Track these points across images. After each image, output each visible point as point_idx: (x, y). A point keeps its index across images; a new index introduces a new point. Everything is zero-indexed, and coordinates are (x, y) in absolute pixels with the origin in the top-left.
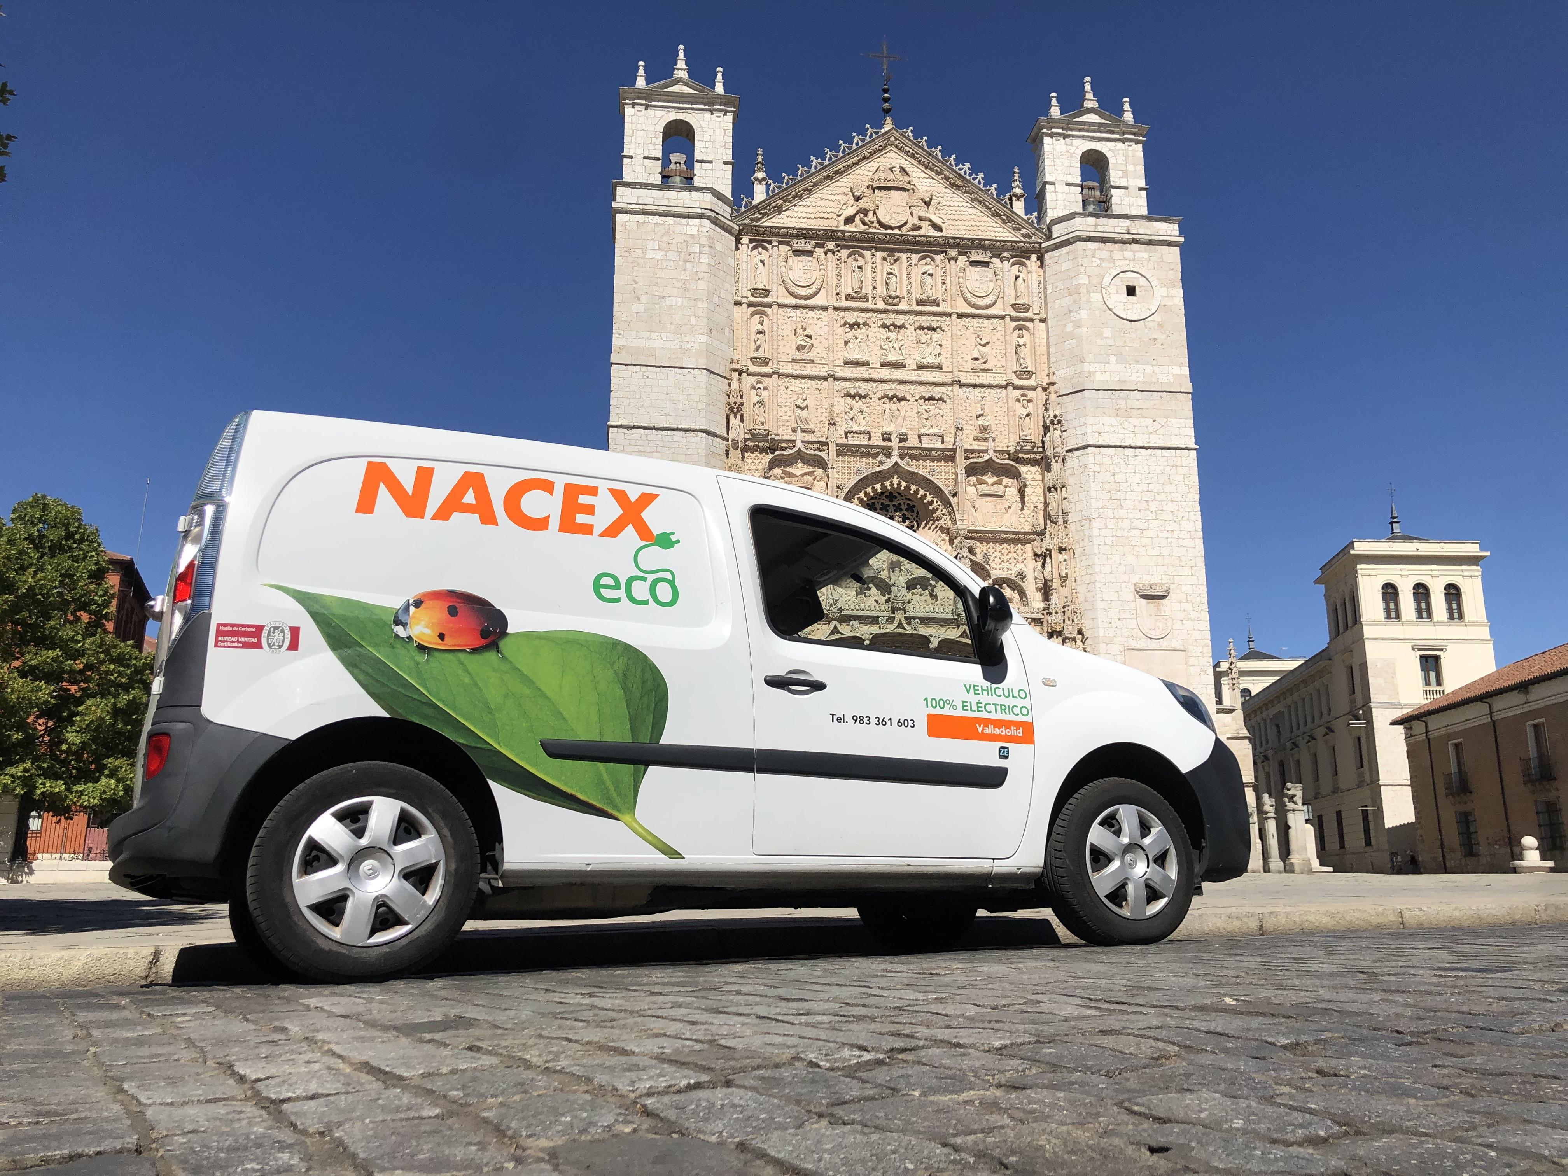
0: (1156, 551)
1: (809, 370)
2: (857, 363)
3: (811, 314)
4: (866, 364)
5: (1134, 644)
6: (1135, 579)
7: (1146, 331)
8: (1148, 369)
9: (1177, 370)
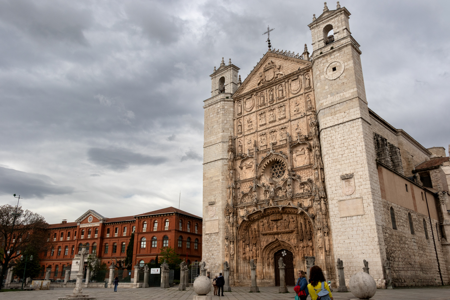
0: (348, 161)
1: (251, 132)
3: (251, 115)
5: (341, 199)
6: (341, 174)
7: (340, 81)
9: (352, 91)
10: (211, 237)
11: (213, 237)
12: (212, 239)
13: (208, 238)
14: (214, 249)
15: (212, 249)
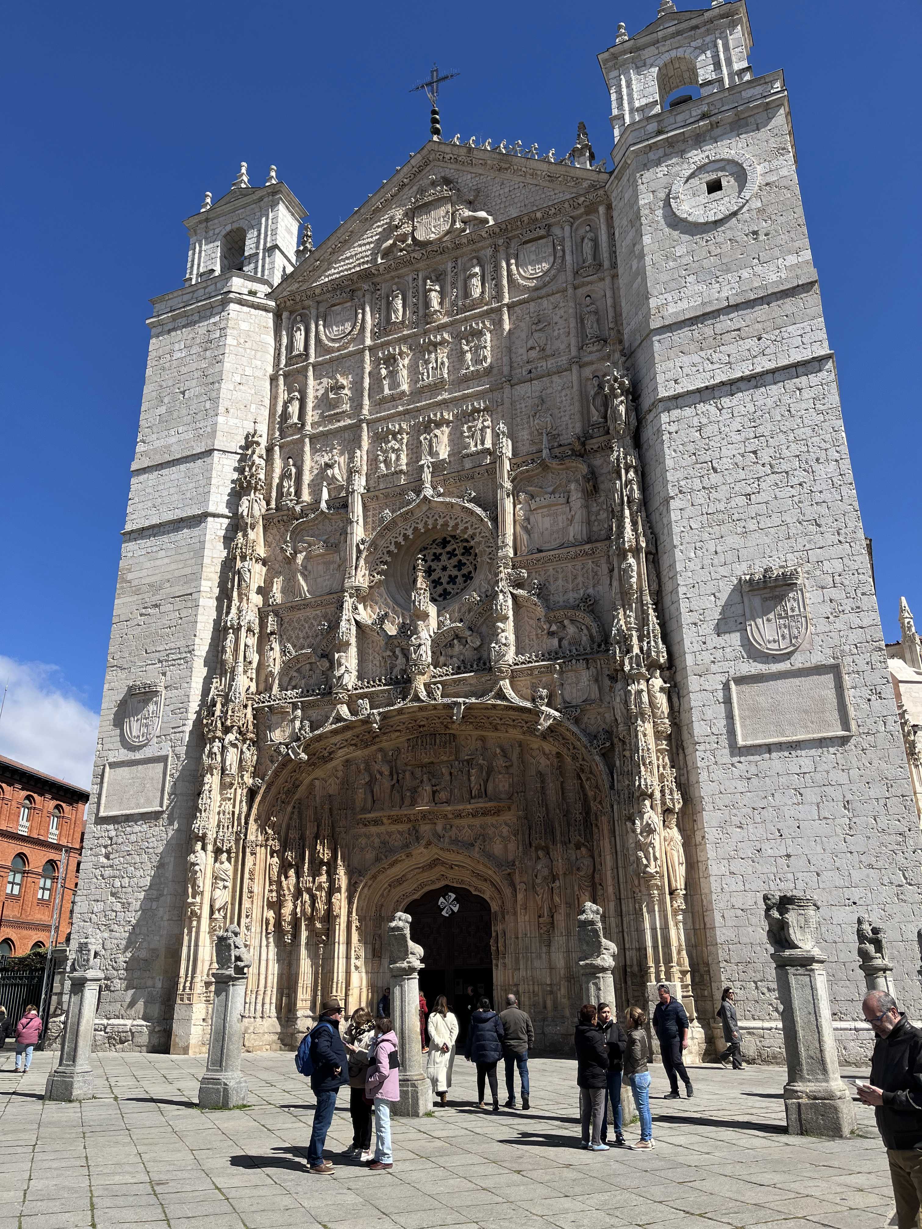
0: (776, 520)
2: (394, 397)
3: (348, 362)
6: (741, 570)
8: (745, 274)
9: (792, 259)
10: (129, 830)
11: (136, 829)
12: (133, 838)
13: (113, 833)
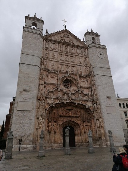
0: (109, 91)
1: (54, 60)
2: (62, 60)
3: (55, 52)
4: (63, 60)
5: (107, 106)
6: (106, 95)
8: (104, 65)
10: (24, 113)
11: (25, 113)
12: (25, 115)
13: (20, 113)
14: (25, 122)
15: (23, 122)
